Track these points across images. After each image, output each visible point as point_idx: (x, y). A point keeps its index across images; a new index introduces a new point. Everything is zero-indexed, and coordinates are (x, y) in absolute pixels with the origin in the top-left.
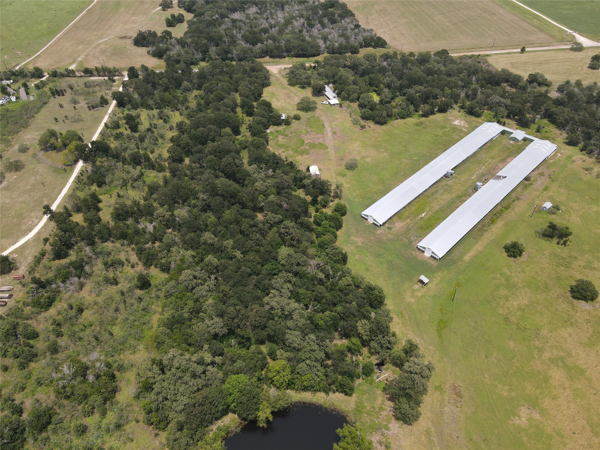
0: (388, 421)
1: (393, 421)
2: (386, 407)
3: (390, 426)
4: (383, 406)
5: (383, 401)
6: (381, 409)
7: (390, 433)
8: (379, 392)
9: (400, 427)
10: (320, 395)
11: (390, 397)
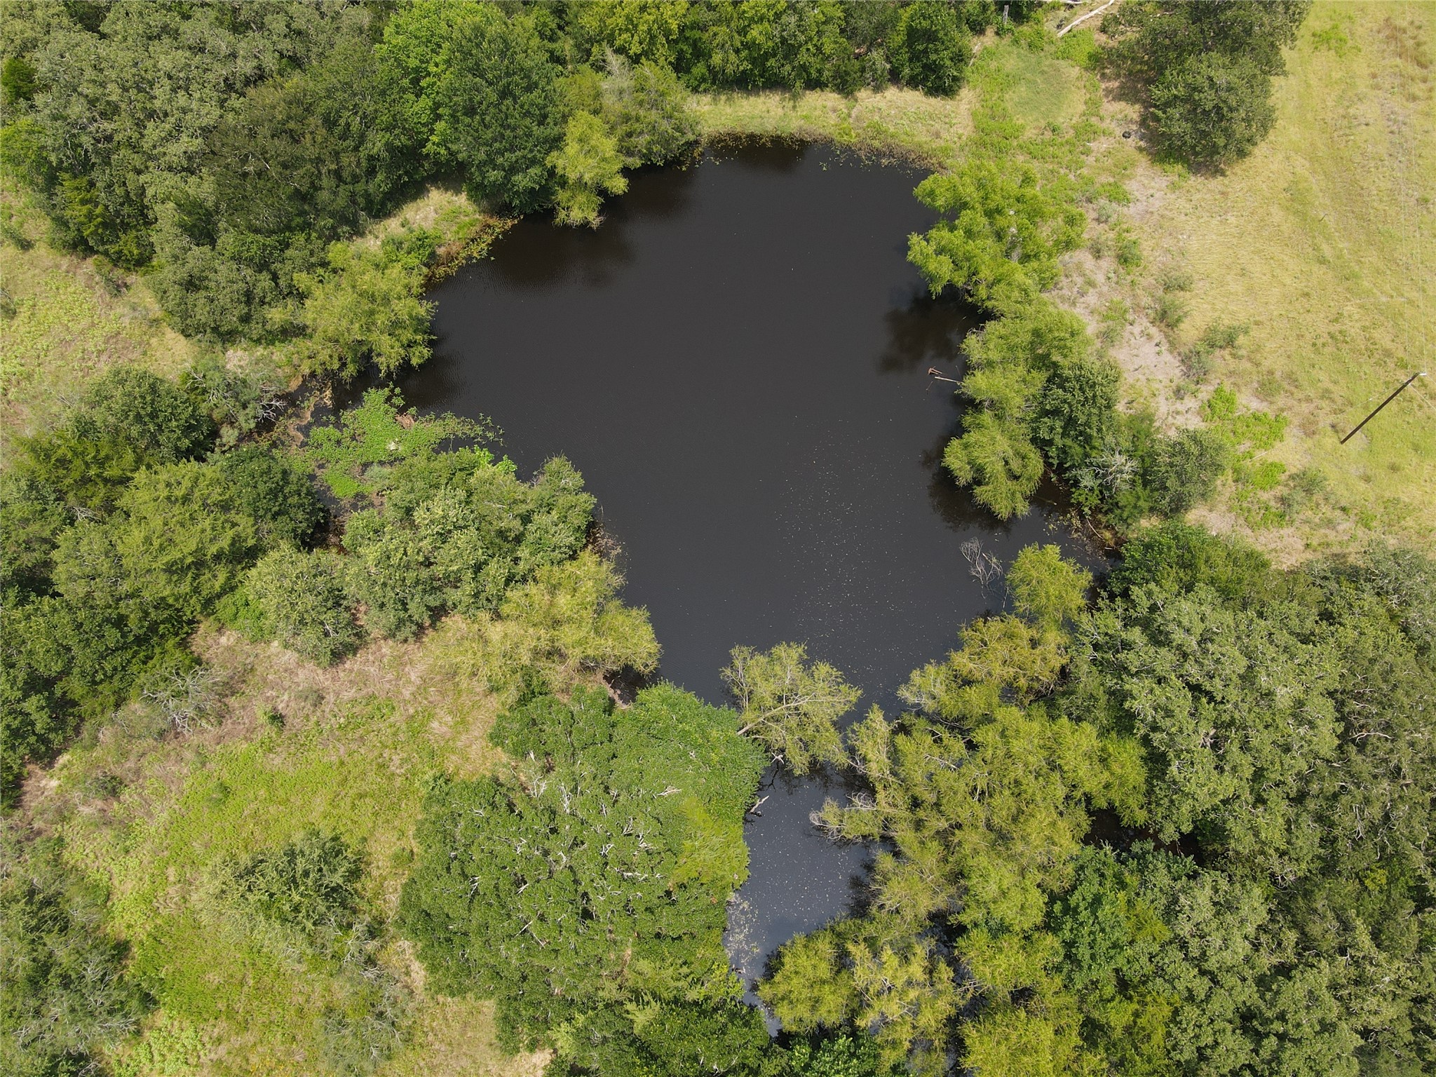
0: (1123, 169)
1: (1140, 171)
2: (1107, 124)
3: (1131, 186)
4: (1094, 120)
5: (1092, 105)
6: (1086, 132)
7: (1132, 210)
8: (1073, 72)
9: (1173, 187)
10: (819, 103)
11: (1122, 87)
